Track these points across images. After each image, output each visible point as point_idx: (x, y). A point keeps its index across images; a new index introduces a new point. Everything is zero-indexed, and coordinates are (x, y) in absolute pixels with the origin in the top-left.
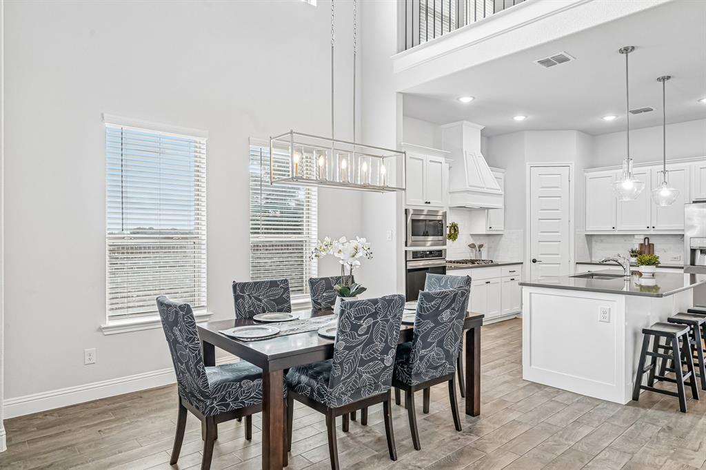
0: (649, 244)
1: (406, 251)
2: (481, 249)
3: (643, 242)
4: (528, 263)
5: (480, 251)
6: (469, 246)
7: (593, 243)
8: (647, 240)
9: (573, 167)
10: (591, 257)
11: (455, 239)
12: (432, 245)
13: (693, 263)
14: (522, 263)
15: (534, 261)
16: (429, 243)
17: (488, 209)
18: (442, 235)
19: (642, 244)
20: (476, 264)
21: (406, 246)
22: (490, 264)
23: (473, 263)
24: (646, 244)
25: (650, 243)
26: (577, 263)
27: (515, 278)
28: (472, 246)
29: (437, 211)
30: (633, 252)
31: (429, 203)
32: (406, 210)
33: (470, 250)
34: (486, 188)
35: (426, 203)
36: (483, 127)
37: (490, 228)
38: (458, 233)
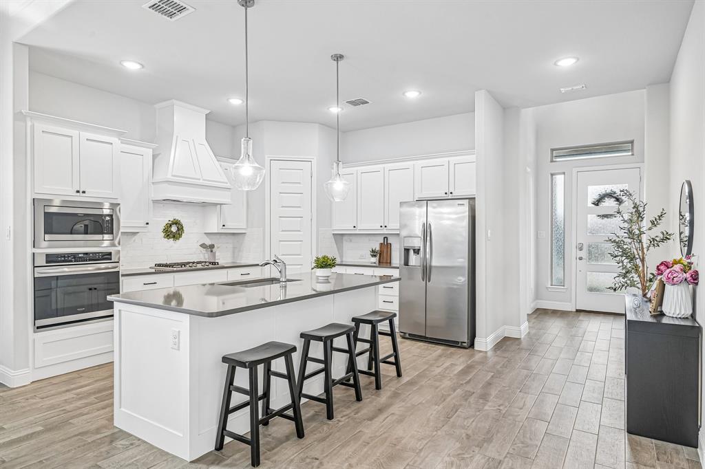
0: (387, 244)
1: (34, 254)
3: (383, 242)
7: (344, 242)
8: (386, 239)
9: (314, 162)
10: (341, 256)
11: (178, 239)
13: (406, 263)
17: (221, 204)
18: (112, 233)
19: (381, 244)
21: (34, 247)
24: (385, 244)
25: (388, 242)
30: (373, 251)
31: (84, 192)
32: (34, 199)
33: (204, 250)
34: (204, 180)
35: (78, 192)
36: (208, 112)
37: (224, 226)
38: (183, 230)
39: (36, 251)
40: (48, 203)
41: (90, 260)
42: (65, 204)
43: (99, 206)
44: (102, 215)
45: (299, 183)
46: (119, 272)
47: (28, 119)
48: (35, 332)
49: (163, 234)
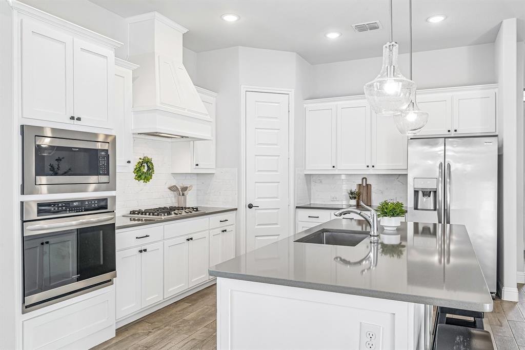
0: (367, 185)
1: (22, 203)
2: (185, 193)
3: (361, 183)
4: (243, 208)
5: (183, 195)
6: (170, 188)
7: (313, 184)
8: (364, 180)
9: (292, 95)
10: (310, 199)
11: (148, 180)
12: (96, 190)
13: (416, 207)
14: (236, 209)
15: (250, 206)
16: (92, 187)
18: (108, 174)
19: (360, 185)
20: (173, 215)
21: (23, 193)
22: (195, 212)
23: (169, 214)
24: (364, 185)
25: (367, 183)
26: (297, 207)
27: (228, 229)
28: (173, 189)
29: (96, 135)
30: (352, 193)
31: (79, 119)
32: (22, 127)
33: (171, 194)
34: (188, 110)
35: (72, 118)
36: (186, 31)
37: (197, 165)
38: (153, 171)
39: (26, 198)
40: (38, 132)
41: (85, 211)
42: (58, 133)
43: (93, 137)
44: (97, 150)
45: (276, 118)
46: (114, 224)
47: (15, 12)
48: (23, 313)
49: (134, 175)
